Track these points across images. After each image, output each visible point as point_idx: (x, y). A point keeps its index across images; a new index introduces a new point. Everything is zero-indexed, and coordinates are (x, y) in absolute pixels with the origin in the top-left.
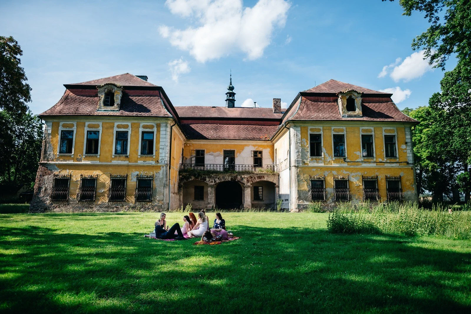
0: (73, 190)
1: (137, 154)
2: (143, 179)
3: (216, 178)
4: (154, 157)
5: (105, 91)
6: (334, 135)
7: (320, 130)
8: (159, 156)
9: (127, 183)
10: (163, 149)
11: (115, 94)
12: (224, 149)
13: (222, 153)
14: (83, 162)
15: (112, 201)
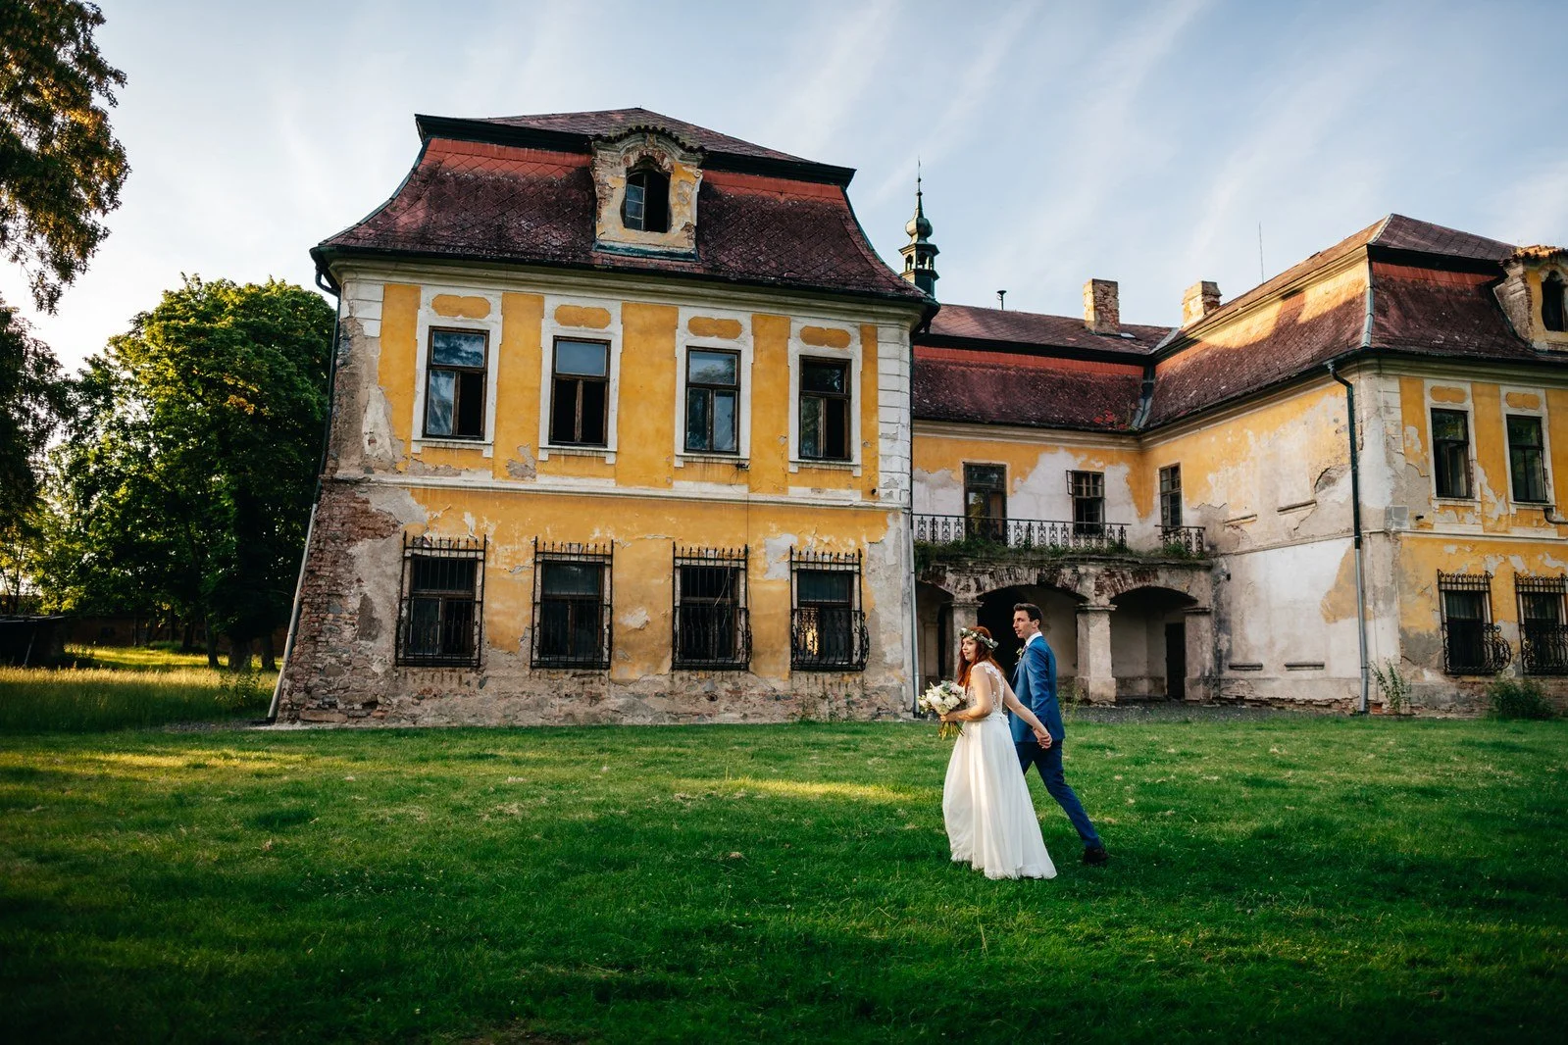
0: (498, 613)
1: (783, 456)
2: (819, 567)
3: (983, 573)
4: (858, 472)
5: (627, 160)
6: (1509, 417)
7: (1462, 395)
8: (875, 468)
9: (751, 585)
10: (895, 440)
11: (674, 181)
12: (967, 460)
13: (959, 475)
14: (544, 482)
15: (690, 668)
